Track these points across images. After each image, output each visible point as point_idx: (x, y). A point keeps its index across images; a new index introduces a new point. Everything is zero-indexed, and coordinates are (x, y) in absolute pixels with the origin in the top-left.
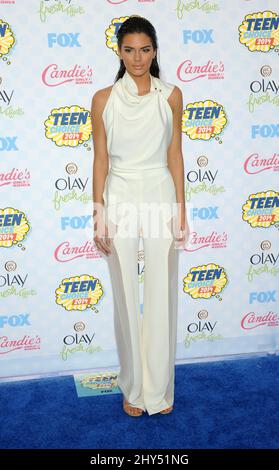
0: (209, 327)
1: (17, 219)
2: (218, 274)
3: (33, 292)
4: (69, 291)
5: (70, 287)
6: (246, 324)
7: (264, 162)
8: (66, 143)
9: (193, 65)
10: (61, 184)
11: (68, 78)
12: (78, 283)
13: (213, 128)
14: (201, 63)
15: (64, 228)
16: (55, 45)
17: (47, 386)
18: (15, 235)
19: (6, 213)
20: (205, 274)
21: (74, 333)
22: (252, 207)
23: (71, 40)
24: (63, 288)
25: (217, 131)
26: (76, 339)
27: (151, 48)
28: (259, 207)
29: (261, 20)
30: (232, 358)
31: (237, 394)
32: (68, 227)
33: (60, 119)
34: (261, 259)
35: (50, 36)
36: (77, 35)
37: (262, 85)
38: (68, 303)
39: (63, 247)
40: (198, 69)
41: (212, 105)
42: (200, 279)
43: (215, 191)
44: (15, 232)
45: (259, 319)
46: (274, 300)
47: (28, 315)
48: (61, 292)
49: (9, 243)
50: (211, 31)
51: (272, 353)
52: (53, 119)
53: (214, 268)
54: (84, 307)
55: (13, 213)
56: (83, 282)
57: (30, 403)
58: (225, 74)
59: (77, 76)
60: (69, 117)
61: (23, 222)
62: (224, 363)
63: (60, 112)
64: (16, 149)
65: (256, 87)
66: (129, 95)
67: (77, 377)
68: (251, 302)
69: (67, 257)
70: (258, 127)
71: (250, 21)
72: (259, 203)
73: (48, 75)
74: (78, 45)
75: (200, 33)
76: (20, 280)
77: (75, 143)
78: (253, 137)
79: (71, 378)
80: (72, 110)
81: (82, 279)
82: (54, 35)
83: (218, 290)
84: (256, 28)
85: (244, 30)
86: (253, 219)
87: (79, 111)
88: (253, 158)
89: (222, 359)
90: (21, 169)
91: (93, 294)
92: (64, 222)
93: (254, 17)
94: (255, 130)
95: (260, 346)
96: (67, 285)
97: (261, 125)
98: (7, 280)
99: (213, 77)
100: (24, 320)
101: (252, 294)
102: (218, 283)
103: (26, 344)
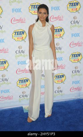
0: (61, 91)
1: (5, 62)
2: (63, 76)
3: (10, 83)
4: (21, 82)
5: (21, 81)
6: (71, 90)
7: (75, 44)
8: (18, 40)
9: (54, 17)
10: (17, 52)
11: (18, 21)
12: (23, 80)
13: (60, 35)
14: (56, 16)
15: (18, 65)
16: (14, 12)
17: (15, 110)
18: (5, 67)
19: (2, 61)
20: (59, 76)
21: (22, 94)
22: (72, 57)
23: (19, 10)
24: (19, 82)
25: (62, 35)
26: (23, 96)
27: (47, 13)
28: (74, 57)
29: (73, 3)
30: (68, 100)
31: (69, 110)
32: (20, 64)
33: (16, 33)
34: (75, 72)
35: (13, 9)
36: (21, 9)
37: (74, 22)
38: (20, 86)
39: (18, 70)
40: (56, 18)
41: (60, 28)
42: (58, 78)
43: (61, 53)
44: (4, 66)
45: (75, 89)
46: (79, 83)
47: (9, 90)
48: (18, 83)
49: (3, 69)
50: (59, 7)
51: (79, 98)
52: (14, 33)
53: (62, 75)
54: (25, 87)
55: (4, 60)
56: (25, 80)
57: (10, 115)
58: (63, 19)
59: (21, 21)
60: (19, 33)
61: (7, 63)
62: (66, 102)
63: (16, 31)
64: (4, 42)
65: (72, 22)
66: (39, 27)
67: (24, 107)
68: (73, 84)
69: (20, 73)
70: (73, 34)
71: (70, 4)
72: (74, 56)
73: (12, 21)
74: (21, 12)
75: (56, 7)
76: (6, 80)
77: (21, 40)
78: (72, 37)
79: (22, 107)
80: (20, 31)
81: (24, 79)
82: (14, 9)
83: (63, 81)
84: (72, 6)
85: (68, 6)
86: (73, 60)
87: (22, 31)
88: (72, 43)
89: (65, 100)
90: (6, 48)
91: (28, 83)
92: (19, 63)
93: (71, 2)
94: (72, 35)
95: (75, 96)
96: (20, 81)
97: (74, 34)
98: (3, 80)
99: (60, 20)
100: (8, 91)
101: (73, 82)
102: (63, 79)
103: (9, 98)
